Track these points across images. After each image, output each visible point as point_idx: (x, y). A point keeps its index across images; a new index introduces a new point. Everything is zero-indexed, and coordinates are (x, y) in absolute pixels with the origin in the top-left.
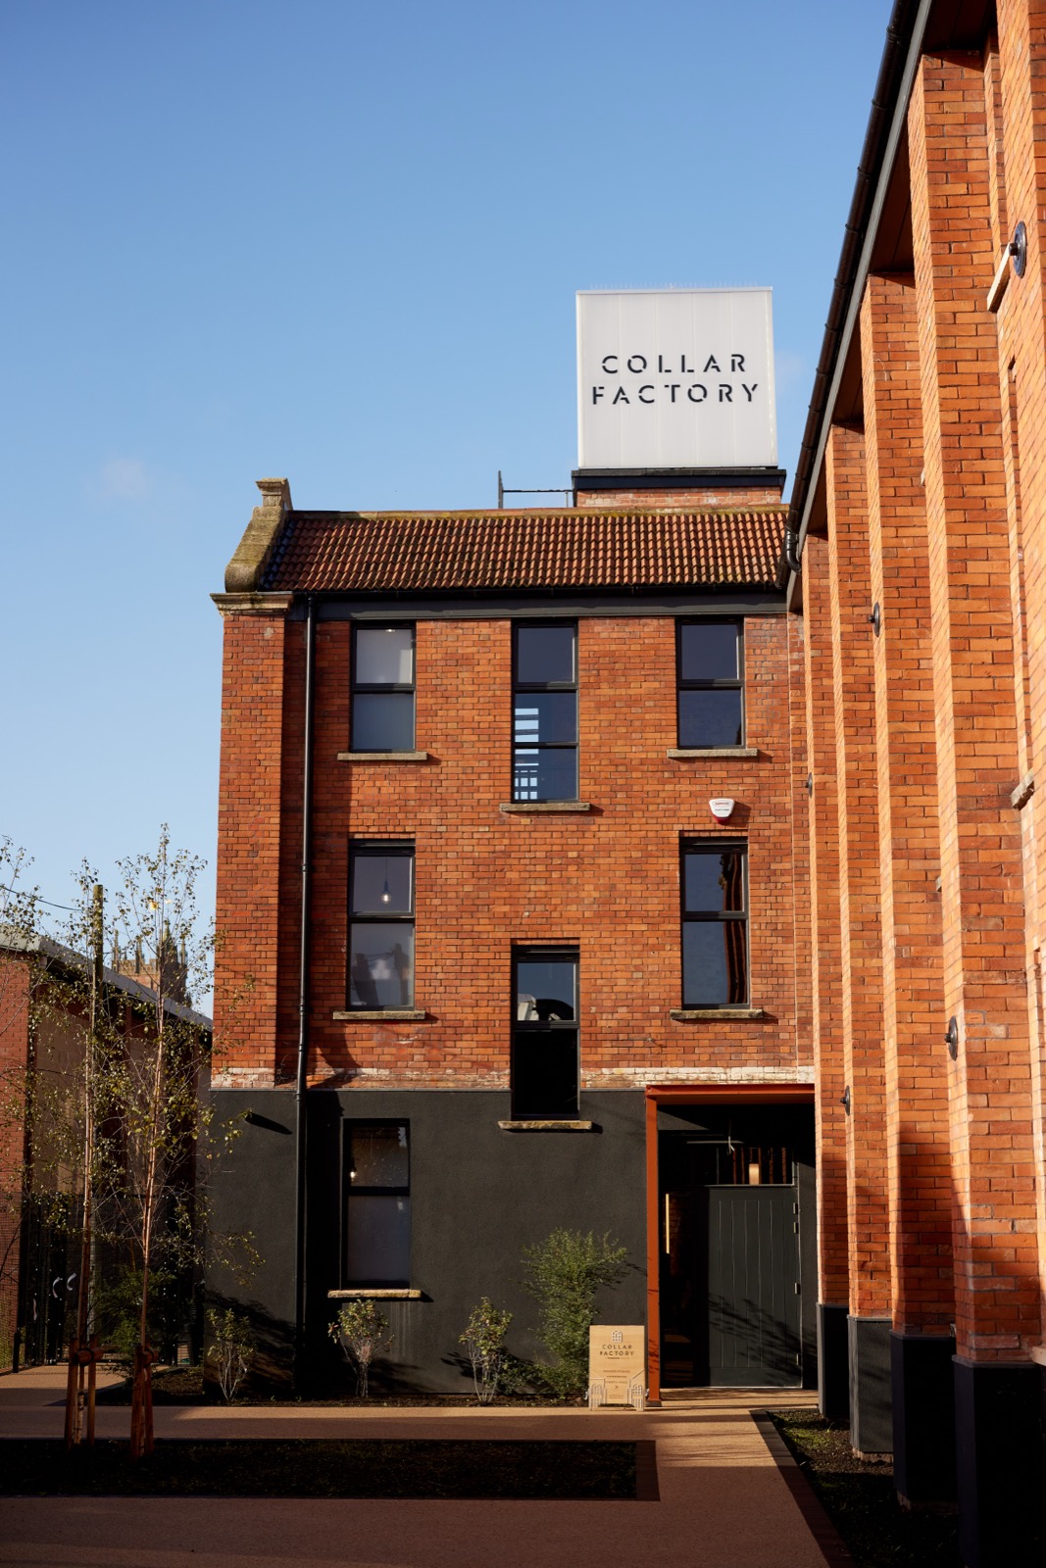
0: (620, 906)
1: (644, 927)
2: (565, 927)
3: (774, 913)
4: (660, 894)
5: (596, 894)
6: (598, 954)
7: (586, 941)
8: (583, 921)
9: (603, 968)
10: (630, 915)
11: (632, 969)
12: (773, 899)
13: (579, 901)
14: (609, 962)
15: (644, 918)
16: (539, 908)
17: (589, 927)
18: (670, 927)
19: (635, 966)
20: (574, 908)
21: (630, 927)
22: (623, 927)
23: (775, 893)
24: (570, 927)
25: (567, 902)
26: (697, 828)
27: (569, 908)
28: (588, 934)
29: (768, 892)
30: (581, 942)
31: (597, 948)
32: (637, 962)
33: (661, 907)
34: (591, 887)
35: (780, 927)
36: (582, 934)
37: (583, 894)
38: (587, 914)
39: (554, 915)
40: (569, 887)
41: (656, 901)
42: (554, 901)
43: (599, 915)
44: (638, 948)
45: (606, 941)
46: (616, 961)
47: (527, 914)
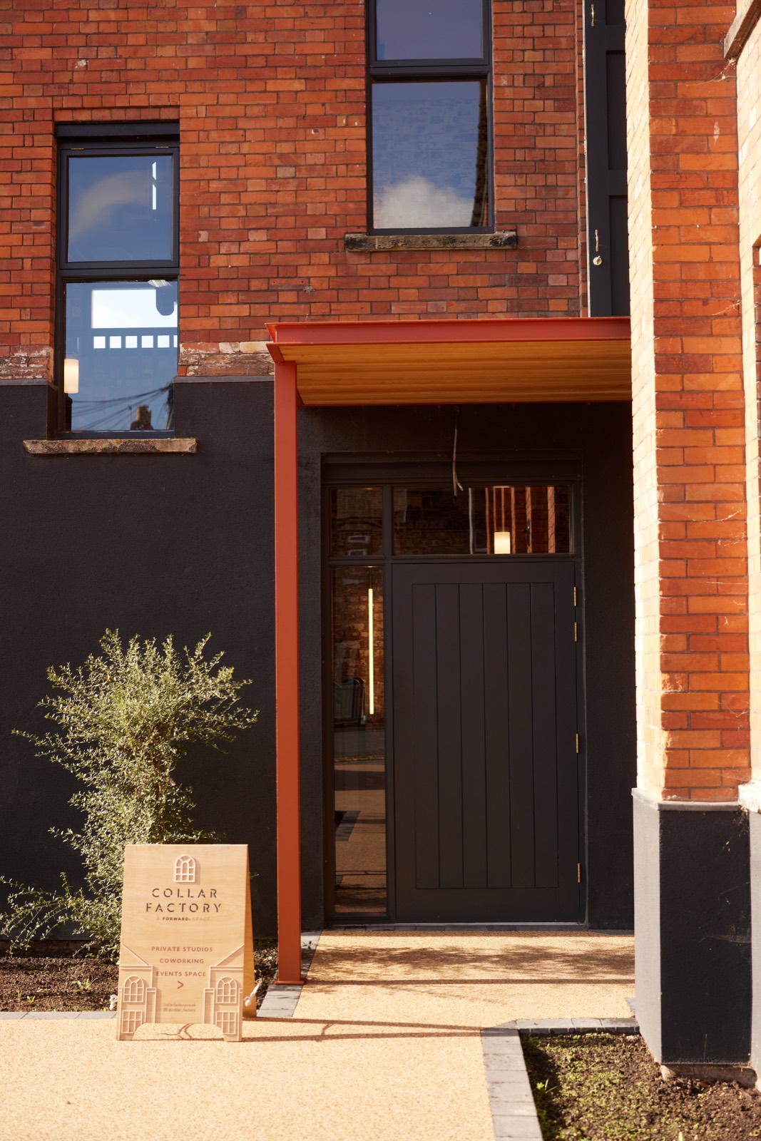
0: (255, 45)
1: (298, 85)
2: (152, 87)
3: (538, 56)
4: (327, 23)
5: (210, 26)
6: (214, 135)
7: (192, 112)
8: (187, 76)
9: (222, 161)
10: (273, 64)
11: (277, 162)
12: (536, 31)
13: (177, 38)
14: (232, 149)
15: (299, 67)
16: (105, 53)
17: (196, 87)
18: (346, 84)
19: (281, 156)
20: (169, 51)
21: (271, 86)
22: (259, 86)
23: (540, 18)
24: (162, 87)
25: (158, 40)
27: (160, 51)
28: (195, 99)
29: (527, 19)
30: (183, 112)
31: (211, 124)
32: (285, 148)
33: (329, 48)
34: (201, 13)
35: (549, 81)
36: (184, 99)
37: (186, 27)
38: (192, 63)
39: (132, 64)
40: (160, 13)
41: (320, 36)
42: (132, 40)
43: (215, 64)
44: (290, 122)
45: (228, 111)
46: (245, 148)
47: (83, 63)
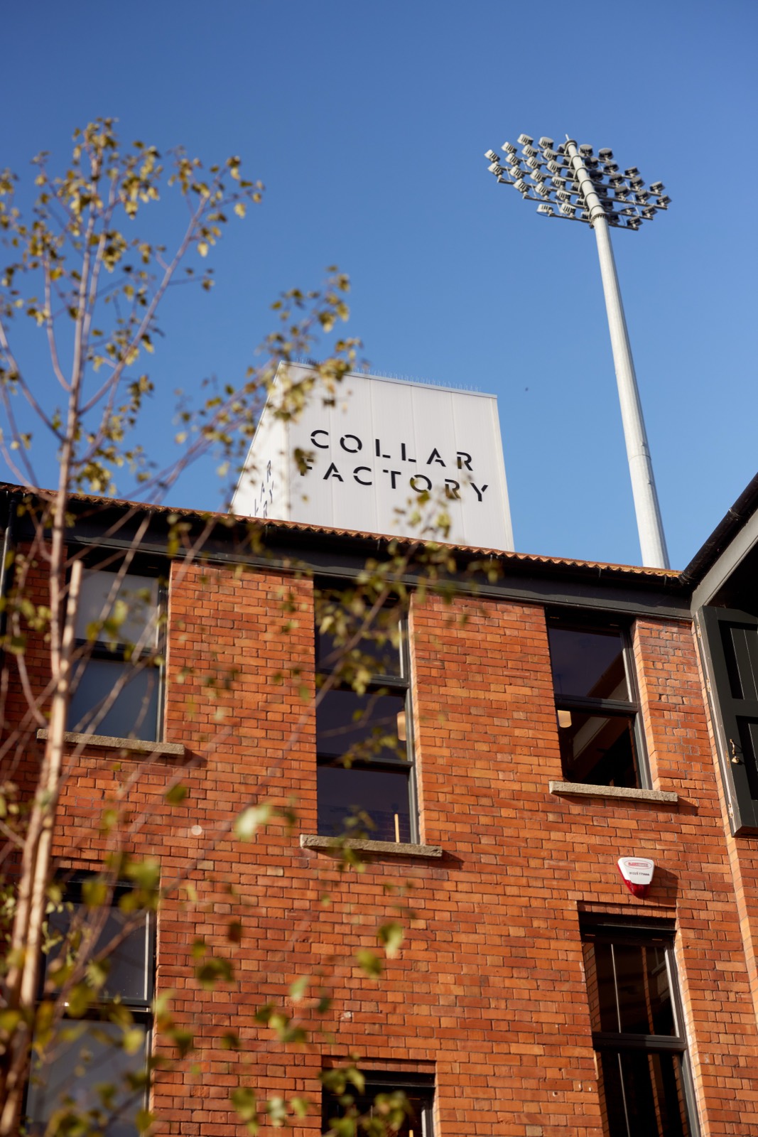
0: (497, 1011)
1: (538, 1050)
2: (411, 1042)
3: (730, 1038)
4: (558, 996)
5: (459, 991)
6: (468, 1091)
7: (447, 1068)
8: (443, 1035)
9: (478, 1117)
10: (515, 1029)
11: (525, 1120)
12: (726, 1017)
13: (431, 999)
14: (485, 1105)
15: (536, 1033)
16: (368, 1007)
17: (450, 1044)
18: (579, 1052)
19: (529, 1115)
20: (424, 1010)
21: (514, 1049)
22: (503, 1048)
23: (727, 1007)
24: (419, 1042)
25: (413, 1000)
26: (603, 899)
27: (416, 1009)
28: (449, 1056)
29: (717, 1006)
30: (437, 1068)
31: (464, 1080)
32: (532, 1108)
33: (560, 1019)
34: (450, 978)
35: (742, 1062)
36: (439, 1056)
37: (438, 989)
38: (445, 1022)
39: (393, 1019)
40: (415, 975)
41: (554, 1007)
42: (391, 997)
43: (466, 1026)
44: (532, 1083)
45: (479, 1069)
46: (497, 1105)
47: (348, 1015)
